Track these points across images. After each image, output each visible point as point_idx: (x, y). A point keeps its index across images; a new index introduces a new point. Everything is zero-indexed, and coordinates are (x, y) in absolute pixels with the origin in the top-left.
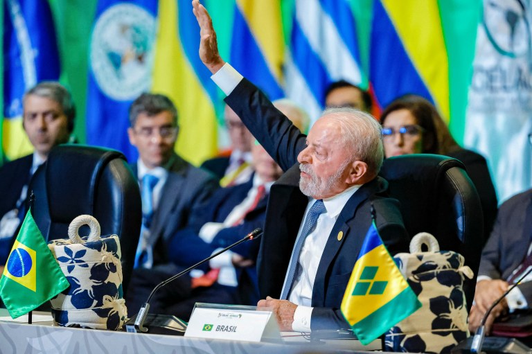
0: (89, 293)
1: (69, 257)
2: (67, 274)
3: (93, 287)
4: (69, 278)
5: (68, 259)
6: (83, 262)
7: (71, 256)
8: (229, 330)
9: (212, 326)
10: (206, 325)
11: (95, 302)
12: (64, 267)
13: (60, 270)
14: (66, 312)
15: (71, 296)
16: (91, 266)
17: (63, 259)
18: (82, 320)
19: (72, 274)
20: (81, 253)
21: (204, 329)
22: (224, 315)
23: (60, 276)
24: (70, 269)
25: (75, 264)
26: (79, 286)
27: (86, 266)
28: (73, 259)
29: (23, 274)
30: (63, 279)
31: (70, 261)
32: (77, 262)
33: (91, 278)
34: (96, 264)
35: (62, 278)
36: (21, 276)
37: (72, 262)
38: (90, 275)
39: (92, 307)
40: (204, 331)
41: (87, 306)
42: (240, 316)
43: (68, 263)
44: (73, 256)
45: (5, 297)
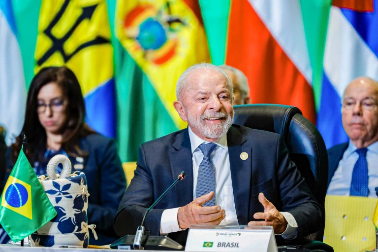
0: (72, 220)
1: (57, 190)
2: (55, 204)
3: (75, 215)
4: (57, 208)
5: (56, 192)
6: (68, 193)
7: (59, 189)
8: (231, 245)
9: (212, 243)
10: (205, 243)
11: (77, 227)
12: (52, 198)
13: (48, 201)
14: (53, 237)
15: (57, 223)
16: (74, 197)
17: (52, 192)
18: (67, 243)
19: (59, 204)
20: (67, 187)
21: (204, 246)
22: (222, 234)
23: (49, 206)
24: (58, 200)
25: (62, 195)
26: (65, 214)
27: (71, 197)
28: (60, 192)
29: (21, 204)
30: (52, 209)
31: (58, 193)
32: (64, 194)
33: (74, 207)
34: (77, 195)
35: (50, 207)
36: (19, 206)
37: (60, 194)
38: (73, 205)
39: (74, 232)
40: (205, 248)
41: (71, 231)
42: (240, 234)
43: (56, 195)
44: (61, 189)
45: (5, 225)
